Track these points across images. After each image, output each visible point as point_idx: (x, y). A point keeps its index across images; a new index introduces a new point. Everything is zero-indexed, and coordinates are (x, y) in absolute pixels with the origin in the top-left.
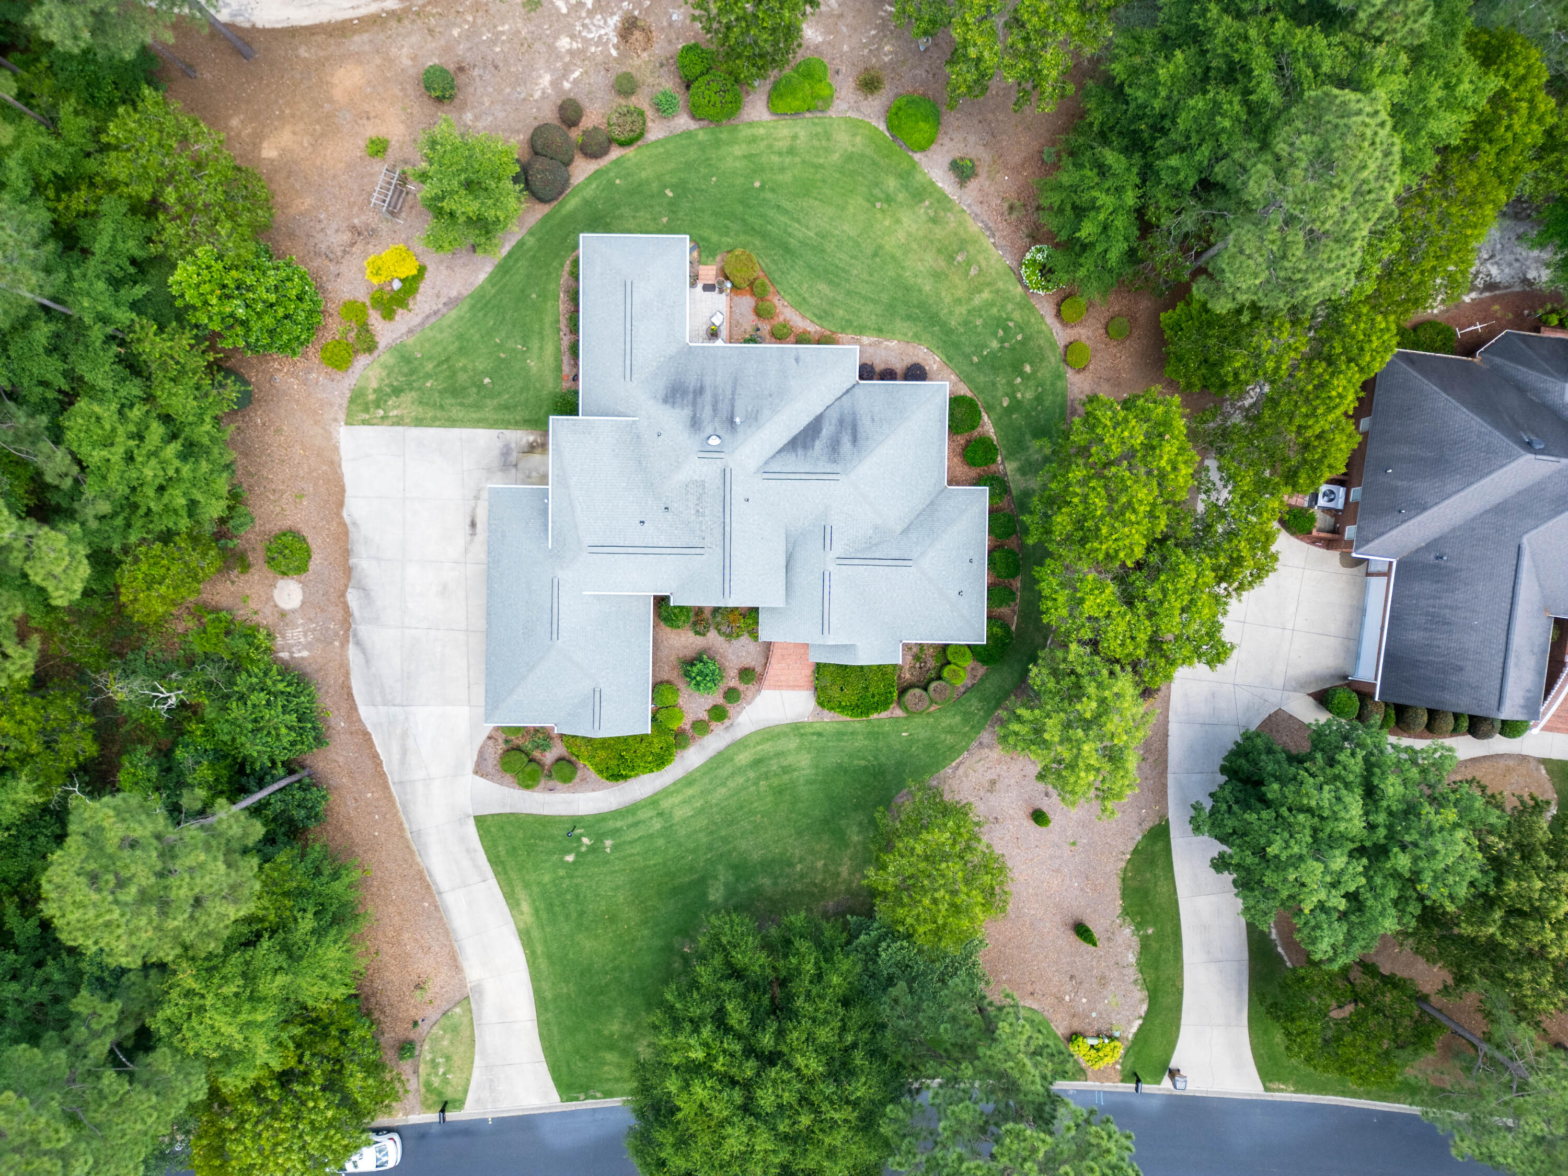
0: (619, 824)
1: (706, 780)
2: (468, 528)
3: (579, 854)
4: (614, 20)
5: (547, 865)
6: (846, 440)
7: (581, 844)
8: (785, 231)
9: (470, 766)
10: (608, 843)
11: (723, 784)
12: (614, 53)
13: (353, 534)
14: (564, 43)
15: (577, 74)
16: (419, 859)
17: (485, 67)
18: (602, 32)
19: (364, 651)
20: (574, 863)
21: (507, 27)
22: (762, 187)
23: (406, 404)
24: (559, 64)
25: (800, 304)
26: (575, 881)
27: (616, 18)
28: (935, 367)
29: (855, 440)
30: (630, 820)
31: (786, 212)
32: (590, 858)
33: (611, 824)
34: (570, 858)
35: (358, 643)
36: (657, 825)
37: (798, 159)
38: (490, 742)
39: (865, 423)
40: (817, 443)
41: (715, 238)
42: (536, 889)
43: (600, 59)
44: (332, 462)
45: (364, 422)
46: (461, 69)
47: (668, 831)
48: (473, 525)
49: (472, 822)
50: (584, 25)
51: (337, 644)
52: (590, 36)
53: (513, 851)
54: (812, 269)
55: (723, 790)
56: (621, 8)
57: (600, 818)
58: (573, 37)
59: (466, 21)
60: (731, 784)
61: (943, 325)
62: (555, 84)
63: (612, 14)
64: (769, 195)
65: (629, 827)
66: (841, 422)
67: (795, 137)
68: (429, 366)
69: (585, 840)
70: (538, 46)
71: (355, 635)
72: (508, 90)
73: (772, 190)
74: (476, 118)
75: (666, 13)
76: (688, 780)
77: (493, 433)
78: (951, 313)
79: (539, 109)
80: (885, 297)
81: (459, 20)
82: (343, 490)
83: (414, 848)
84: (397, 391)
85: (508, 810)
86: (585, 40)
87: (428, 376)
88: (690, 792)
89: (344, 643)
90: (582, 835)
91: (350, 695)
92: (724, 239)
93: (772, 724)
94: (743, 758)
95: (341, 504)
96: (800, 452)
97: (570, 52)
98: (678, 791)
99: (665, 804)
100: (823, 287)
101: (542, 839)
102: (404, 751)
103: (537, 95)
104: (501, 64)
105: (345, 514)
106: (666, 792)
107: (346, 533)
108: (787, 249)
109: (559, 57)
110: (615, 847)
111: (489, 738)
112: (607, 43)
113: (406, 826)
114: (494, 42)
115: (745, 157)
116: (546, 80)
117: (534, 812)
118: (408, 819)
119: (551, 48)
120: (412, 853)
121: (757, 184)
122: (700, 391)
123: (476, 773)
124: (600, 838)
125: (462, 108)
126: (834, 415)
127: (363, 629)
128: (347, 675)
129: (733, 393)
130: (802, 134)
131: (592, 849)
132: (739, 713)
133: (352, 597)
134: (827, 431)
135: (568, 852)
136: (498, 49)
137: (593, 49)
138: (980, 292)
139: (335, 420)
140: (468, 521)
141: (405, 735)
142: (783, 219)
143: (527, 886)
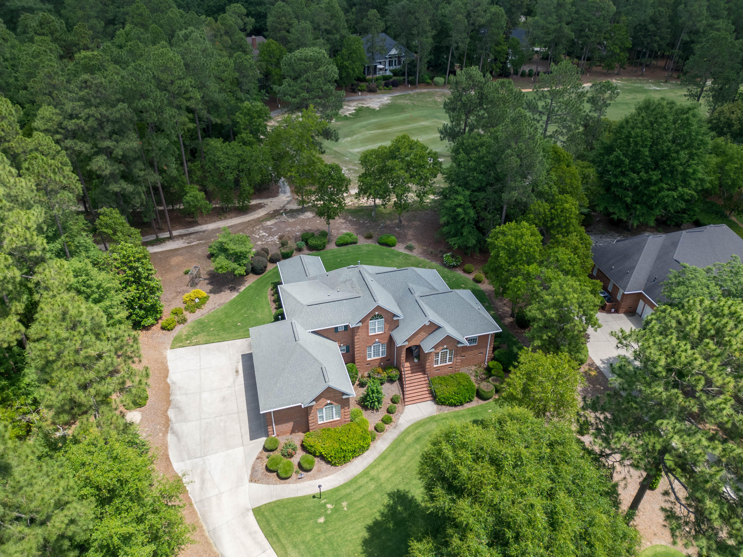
0: (348, 490)
1: (393, 454)
2: (235, 374)
3: (327, 516)
5: (307, 528)
7: (326, 509)
9: (247, 478)
10: (344, 504)
11: (404, 455)
13: (172, 387)
16: (215, 549)
18: (273, 239)
19: (177, 436)
20: (325, 522)
22: (341, 261)
23: (202, 337)
26: (328, 535)
27: (277, 236)
30: (354, 486)
32: (335, 516)
33: (343, 492)
34: (321, 520)
35: (174, 433)
36: (372, 486)
37: (351, 254)
38: (259, 461)
42: (302, 547)
44: (163, 362)
45: (180, 347)
47: (379, 487)
48: (237, 372)
49: (251, 513)
50: (266, 239)
51: (161, 434)
52: (269, 240)
53: (282, 525)
55: (405, 458)
57: (336, 490)
58: (262, 241)
60: (408, 454)
64: (344, 262)
65: (354, 491)
67: (348, 250)
68: (212, 324)
69: (329, 506)
71: (172, 429)
76: (383, 457)
77: (244, 340)
83: (212, 542)
84: (196, 334)
85: (274, 499)
87: (211, 327)
88: (385, 463)
89: (165, 433)
90: (326, 503)
91: (168, 458)
93: (418, 419)
94: (409, 439)
95: (167, 377)
97: (262, 244)
98: (379, 464)
99: (373, 473)
101: (300, 511)
102: (203, 482)
105: (168, 381)
106: (372, 466)
107: (169, 387)
110: (349, 506)
111: (257, 459)
112: (275, 241)
113: (205, 528)
115: (332, 256)
117: (292, 496)
118: (206, 523)
120: (209, 544)
121: (339, 260)
123: (251, 481)
124: (337, 502)
127: (176, 426)
130: (350, 249)
131: (335, 510)
132: (398, 419)
133: (171, 413)
135: (320, 516)
137: (270, 243)
139: (165, 348)
140: (234, 371)
141: (203, 472)
143: (295, 546)
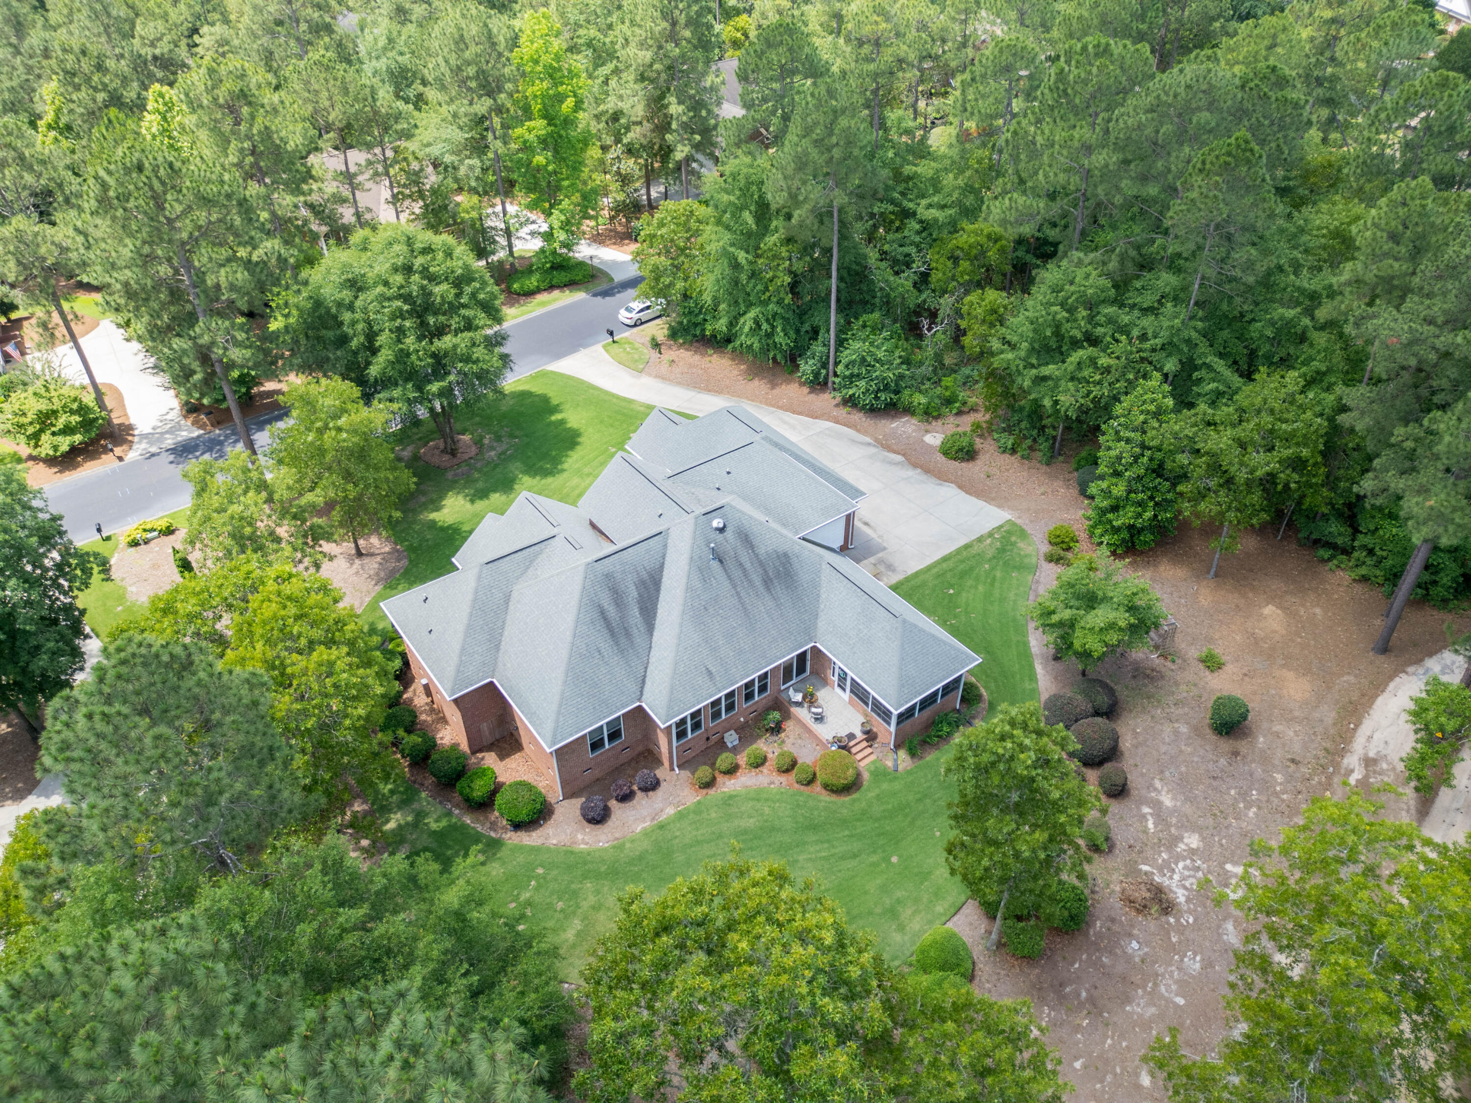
4: (1181, 896)
6: (612, 611)
8: (828, 841)
12: (1145, 868)
14: (1193, 841)
15: (1150, 825)
17: (1222, 771)
18: (1176, 877)
19: (861, 443)
21: (1251, 814)
22: (887, 860)
23: (988, 549)
24: (1174, 820)
25: (758, 796)
27: (1182, 899)
28: (580, 837)
29: (603, 613)
31: (843, 858)
35: (869, 444)
37: (878, 910)
39: (605, 644)
40: (635, 594)
41: (885, 786)
43: (1149, 853)
46: (1236, 754)
50: (1198, 869)
51: (881, 437)
52: (1181, 865)
54: (773, 829)
56: (1190, 912)
58: (1193, 852)
59: (1284, 792)
61: (598, 876)
62: (1157, 805)
63: (1188, 900)
64: (875, 858)
66: (628, 634)
67: (901, 928)
68: (999, 574)
70: (1210, 821)
71: (875, 446)
72: (1183, 769)
73: (874, 865)
74: (1176, 732)
75: (1147, 943)
78: (597, 892)
79: (1142, 775)
80: (680, 858)
81: (1289, 787)
82: (967, 492)
84: (1002, 551)
86: (1179, 858)
89: (877, 440)
92: (877, 791)
96: (645, 575)
97: (1180, 839)
100: (751, 823)
103: (1158, 784)
104: (1215, 783)
107: (939, 478)
108: (813, 827)
109: (1181, 827)
112: (1161, 869)
114: (1244, 795)
115: (930, 873)
116: (1167, 801)
119: (1195, 828)
121: (894, 859)
122: (767, 583)
125: (1196, 730)
126: (639, 639)
127: (873, 450)
128: (858, 431)
129: (738, 593)
130: (897, 937)
134: (634, 614)
136: (1233, 792)
137: (1164, 856)
138: (579, 934)
139: (1020, 518)
142: (841, 849)
